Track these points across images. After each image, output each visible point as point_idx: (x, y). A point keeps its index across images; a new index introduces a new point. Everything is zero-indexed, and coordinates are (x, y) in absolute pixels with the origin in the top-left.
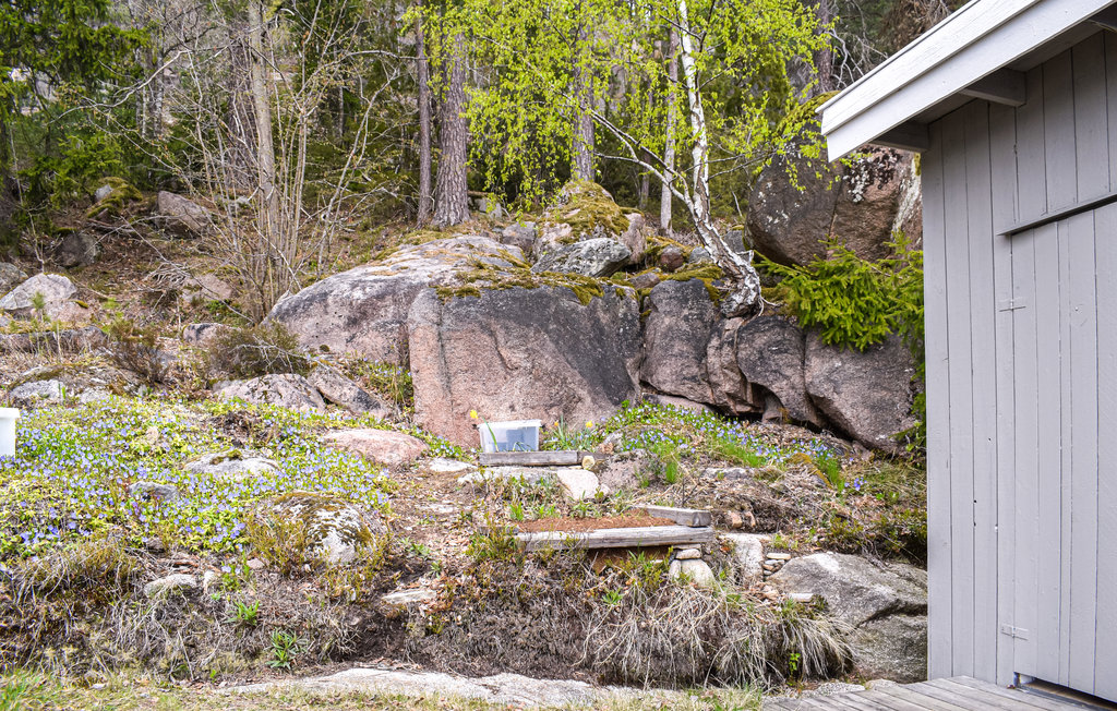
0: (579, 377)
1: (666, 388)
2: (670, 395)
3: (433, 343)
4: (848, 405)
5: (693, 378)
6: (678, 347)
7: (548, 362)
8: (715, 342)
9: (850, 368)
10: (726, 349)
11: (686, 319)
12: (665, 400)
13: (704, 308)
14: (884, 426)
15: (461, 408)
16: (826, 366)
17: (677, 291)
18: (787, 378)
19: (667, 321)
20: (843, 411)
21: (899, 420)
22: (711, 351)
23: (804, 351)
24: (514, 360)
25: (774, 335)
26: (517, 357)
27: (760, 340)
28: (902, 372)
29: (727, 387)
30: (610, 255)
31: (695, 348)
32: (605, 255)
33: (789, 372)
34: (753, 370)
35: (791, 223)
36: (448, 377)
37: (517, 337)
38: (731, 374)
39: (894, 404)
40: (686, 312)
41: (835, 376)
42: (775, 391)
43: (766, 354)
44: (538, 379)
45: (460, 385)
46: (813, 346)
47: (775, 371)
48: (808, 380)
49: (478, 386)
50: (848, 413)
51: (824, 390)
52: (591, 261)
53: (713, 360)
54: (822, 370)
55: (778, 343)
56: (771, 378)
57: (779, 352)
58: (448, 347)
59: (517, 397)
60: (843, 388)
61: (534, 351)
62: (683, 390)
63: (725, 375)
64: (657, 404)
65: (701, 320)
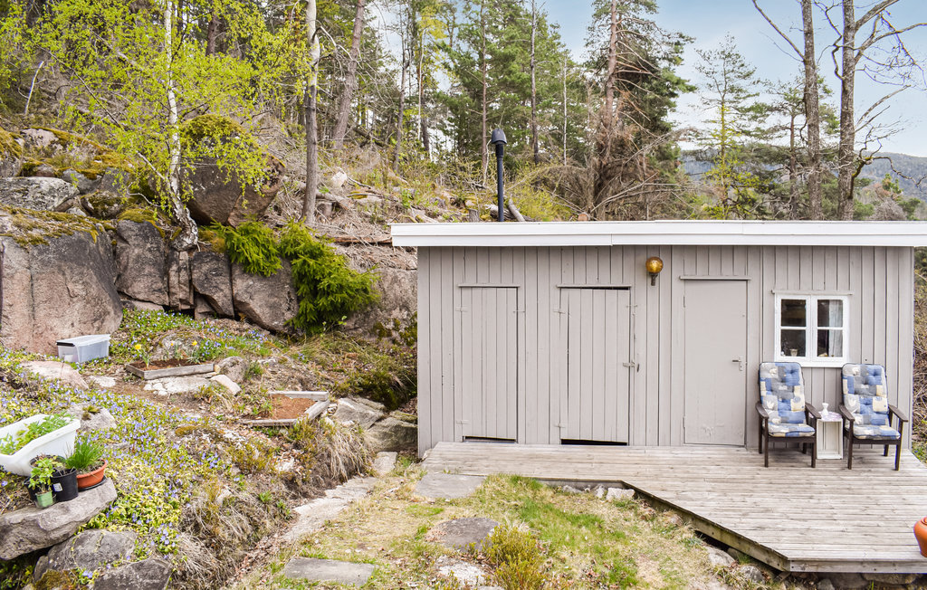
0: (108, 298)
1: (141, 297)
2: (143, 301)
3: (26, 283)
4: (258, 306)
5: (160, 290)
6: (148, 269)
7: (94, 291)
8: (174, 267)
9: (258, 285)
10: (183, 273)
11: (150, 250)
12: (137, 304)
13: (158, 243)
14: (276, 317)
15: (40, 329)
16: (245, 284)
17: (140, 230)
18: (222, 290)
19: (136, 251)
20: (255, 309)
21: (283, 314)
22: (172, 273)
23: (231, 275)
24: (76, 290)
25: (213, 265)
26: (78, 289)
27: (205, 268)
28: (283, 287)
29: (181, 295)
30: (68, 194)
31: (159, 270)
32: (65, 194)
33: (223, 287)
34: (202, 286)
35: (207, 192)
36: (33, 307)
37: (77, 275)
38: (185, 288)
39: (281, 305)
40: (149, 245)
41: (250, 290)
42: (215, 298)
43: (210, 276)
44: (88, 303)
45: (41, 313)
46: (237, 272)
47: (216, 287)
48: (235, 292)
49: (53, 312)
50: (258, 311)
51: (244, 298)
52: (54, 197)
53: (174, 279)
54: (242, 285)
55: (215, 270)
56: (213, 291)
57: (217, 275)
58: (35, 285)
59: (76, 317)
60: (255, 297)
61: (87, 283)
62: (152, 297)
63: (180, 287)
64: (133, 308)
65: (159, 251)
